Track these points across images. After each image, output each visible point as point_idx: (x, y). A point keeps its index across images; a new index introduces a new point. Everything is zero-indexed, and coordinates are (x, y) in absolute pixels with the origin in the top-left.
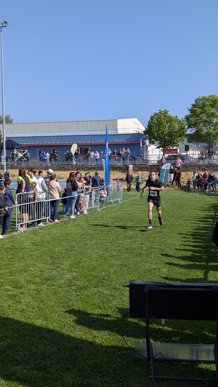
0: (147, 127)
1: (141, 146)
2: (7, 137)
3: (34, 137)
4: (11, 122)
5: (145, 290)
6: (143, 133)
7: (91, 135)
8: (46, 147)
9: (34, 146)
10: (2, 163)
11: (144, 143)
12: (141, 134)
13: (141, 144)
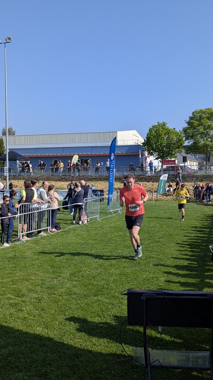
0: (146, 139)
1: (140, 157)
2: (10, 149)
3: (36, 148)
4: (14, 134)
5: (142, 298)
6: (142, 145)
7: (92, 147)
8: (48, 158)
9: (35, 157)
10: (5, 174)
11: (143, 155)
12: (140, 145)
13: (140, 155)
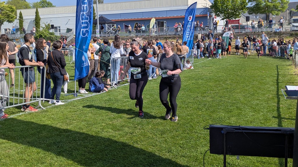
0: (213, 2)
1: (208, 18)
3: (120, 14)
4: (102, 2)
5: (223, 132)
7: (167, 11)
8: (131, 22)
9: (121, 21)
10: (97, 35)
11: (210, 16)
12: (208, 8)
13: (208, 16)
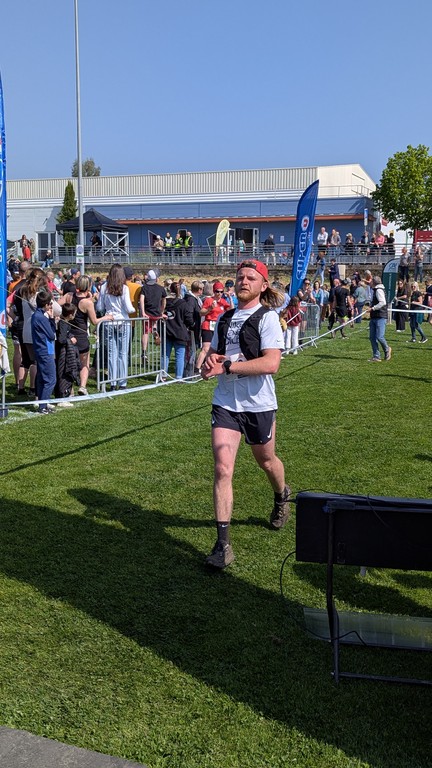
0: (379, 183)
1: (366, 223)
2: (86, 206)
3: (141, 205)
4: (97, 174)
5: (325, 509)
6: (370, 196)
7: (260, 202)
8: (167, 227)
9: (141, 224)
10: (77, 259)
11: (372, 219)
12: (367, 198)
13: (366, 220)
